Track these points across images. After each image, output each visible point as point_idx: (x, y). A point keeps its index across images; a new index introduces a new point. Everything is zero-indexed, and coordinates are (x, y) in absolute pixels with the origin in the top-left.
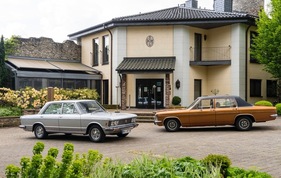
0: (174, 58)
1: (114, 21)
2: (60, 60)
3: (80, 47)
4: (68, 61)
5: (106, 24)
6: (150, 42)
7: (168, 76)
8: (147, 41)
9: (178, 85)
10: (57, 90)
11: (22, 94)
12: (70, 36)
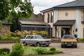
0: (75, 20)
1: (54, 8)
2: (37, 21)
3: (44, 16)
4: (39, 21)
5: (52, 8)
6: (67, 14)
7: (71, 27)
8: (66, 14)
9: (76, 30)
10: (34, 31)
11: (22, 33)
12: (41, 12)
